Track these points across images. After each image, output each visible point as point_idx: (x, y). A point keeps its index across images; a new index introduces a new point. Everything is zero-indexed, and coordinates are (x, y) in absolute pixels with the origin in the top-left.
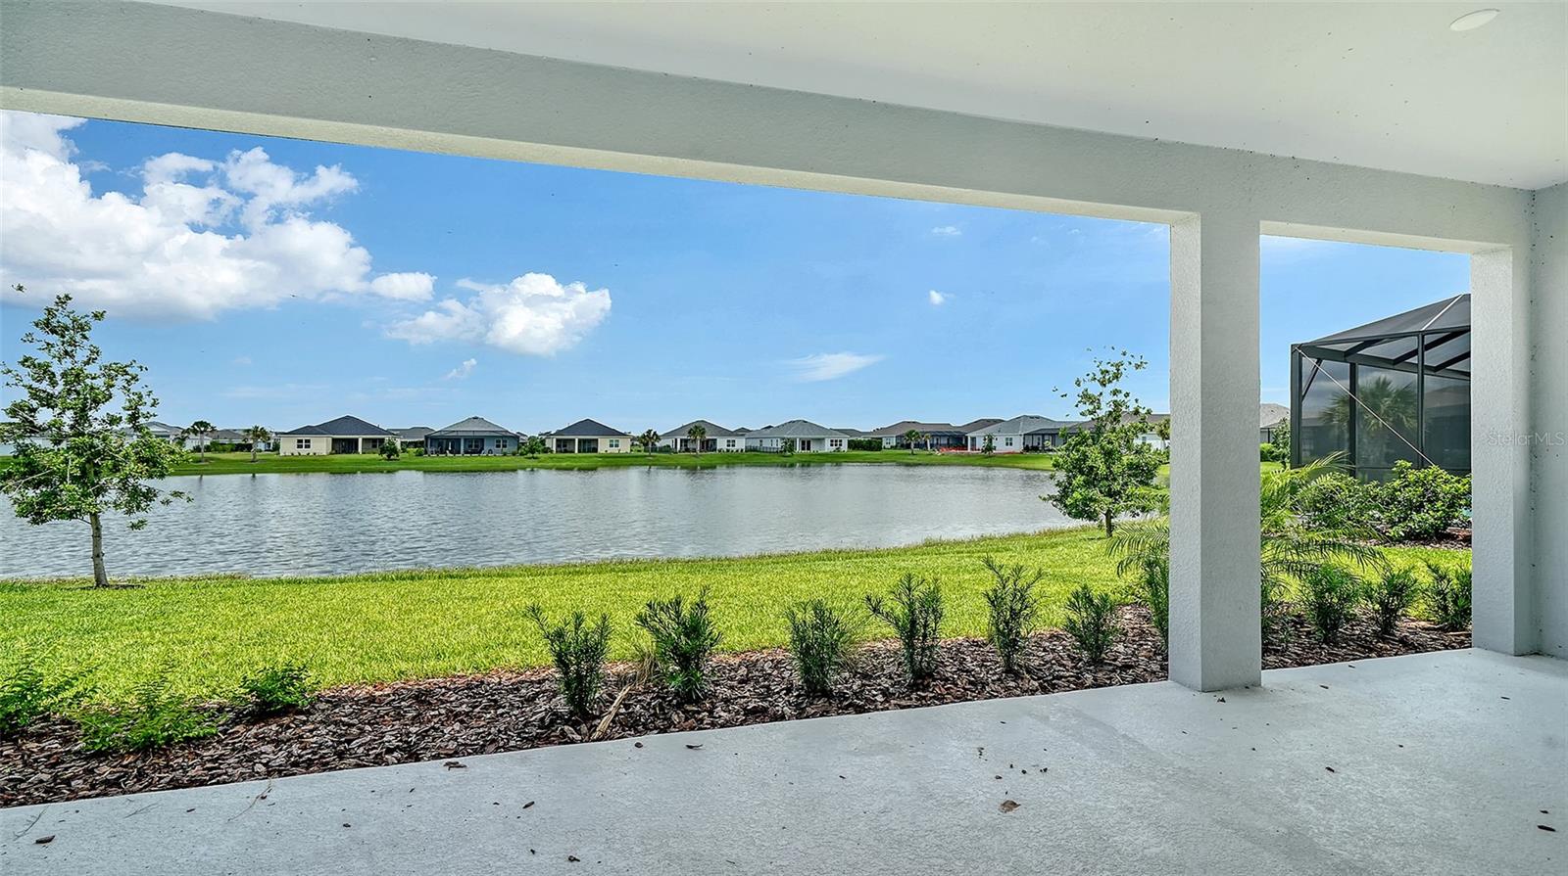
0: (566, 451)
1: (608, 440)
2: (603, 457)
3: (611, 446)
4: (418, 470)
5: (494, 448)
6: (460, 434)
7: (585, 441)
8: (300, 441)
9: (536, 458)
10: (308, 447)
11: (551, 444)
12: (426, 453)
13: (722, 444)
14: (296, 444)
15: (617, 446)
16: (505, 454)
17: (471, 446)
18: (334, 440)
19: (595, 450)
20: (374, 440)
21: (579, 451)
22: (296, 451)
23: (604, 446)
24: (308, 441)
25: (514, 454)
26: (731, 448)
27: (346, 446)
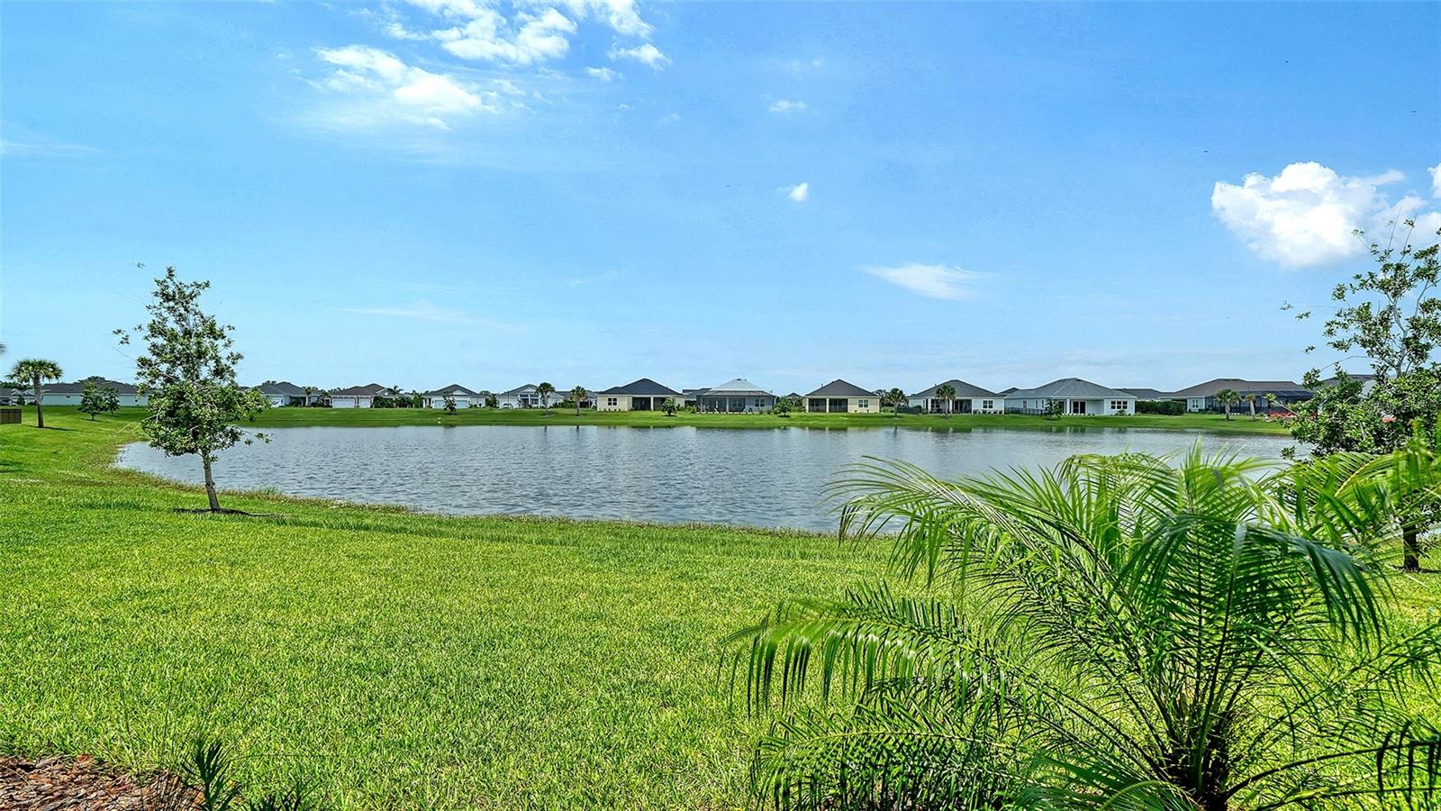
0: (818, 411)
1: (857, 401)
2: (852, 416)
3: (861, 406)
4: (692, 426)
5: (753, 407)
6: (725, 394)
7: (836, 400)
8: (610, 399)
9: (788, 416)
10: (615, 404)
11: (806, 404)
12: (699, 410)
13: (977, 405)
14: (607, 402)
15: (866, 406)
16: (762, 413)
17: (735, 405)
18: (634, 398)
19: (847, 411)
20: (663, 400)
21: (830, 411)
22: (607, 407)
23: (853, 408)
24: (615, 400)
25: (770, 413)
26: (988, 409)
27: (641, 404)
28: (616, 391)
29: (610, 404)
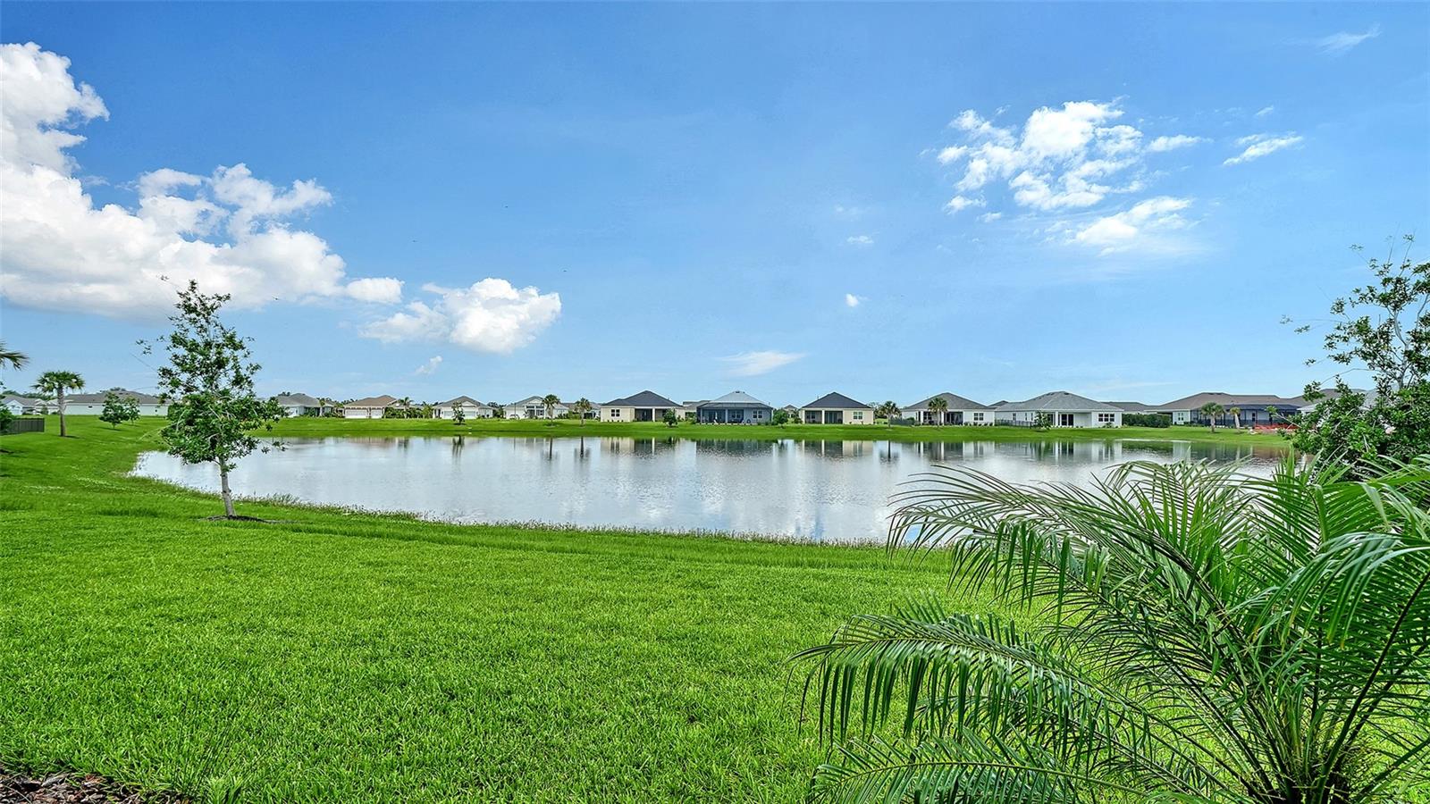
0: (814, 422)
1: (852, 412)
2: (846, 428)
3: (855, 417)
4: (693, 440)
5: (752, 419)
6: (724, 406)
7: (831, 412)
8: (613, 411)
9: (786, 428)
10: (618, 415)
11: (802, 416)
12: (699, 421)
13: (968, 417)
14: (611, 413)
15: (861, 418)
16: (759, 424)
17: (734, 417)
18: (636, 410)
19: (841, 421)
20: (664, 411)
21: (826, 422)
22: (611, 418)
23: (848, 417)
24: (618, 411)
25: (767, 424)
26: (979, 422)
27: (644, 415)
28: (619, 402)
29: (613, 415)
